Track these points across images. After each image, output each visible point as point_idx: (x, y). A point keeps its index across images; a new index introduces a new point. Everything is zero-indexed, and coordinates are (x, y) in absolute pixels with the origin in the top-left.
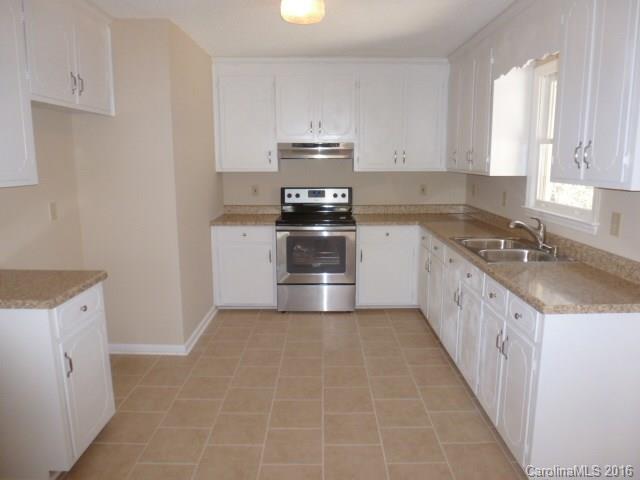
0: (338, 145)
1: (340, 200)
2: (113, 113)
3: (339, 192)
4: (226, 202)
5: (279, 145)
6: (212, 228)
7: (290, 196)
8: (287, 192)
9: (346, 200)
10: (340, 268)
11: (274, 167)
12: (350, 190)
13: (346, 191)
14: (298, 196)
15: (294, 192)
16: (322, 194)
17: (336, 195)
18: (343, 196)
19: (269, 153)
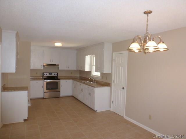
0: (56, 64)
3: (55, 74)
8: (44, 73)
9: (57, 75)
14: (46, 74)
16: (52, 74)
17: (54, 74)
18: (56, 74)
19: (42, 66)
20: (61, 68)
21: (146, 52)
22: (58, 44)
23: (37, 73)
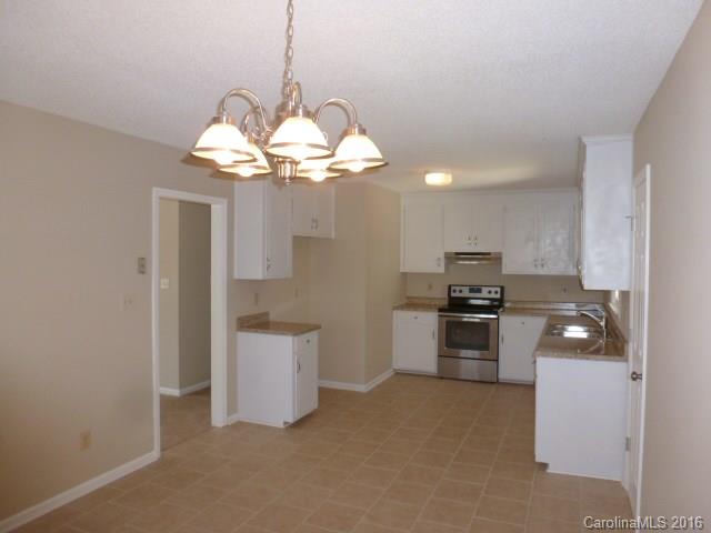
0: (489, 254)
1: (493, 296)
2: (333, 236)
3: (493, 290)
4: (409, 294)
5: (446, 254)
6: (395, 312)
7: (454, 291)
8: (453, 288)
9: (498, 296)
10: (484, 346)
11: (441, 270)
12: (502, 288)
13: (499, 289)
14: (461, 291)
15: (458, 288)
16: (479, 291)
17: (490, 292)
18: (496, 292)
19: (439, 259)
20: (509, 267)
21: (284, 178)
22: (436, 179)
23: (430, 287)
